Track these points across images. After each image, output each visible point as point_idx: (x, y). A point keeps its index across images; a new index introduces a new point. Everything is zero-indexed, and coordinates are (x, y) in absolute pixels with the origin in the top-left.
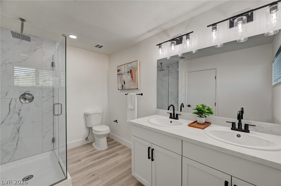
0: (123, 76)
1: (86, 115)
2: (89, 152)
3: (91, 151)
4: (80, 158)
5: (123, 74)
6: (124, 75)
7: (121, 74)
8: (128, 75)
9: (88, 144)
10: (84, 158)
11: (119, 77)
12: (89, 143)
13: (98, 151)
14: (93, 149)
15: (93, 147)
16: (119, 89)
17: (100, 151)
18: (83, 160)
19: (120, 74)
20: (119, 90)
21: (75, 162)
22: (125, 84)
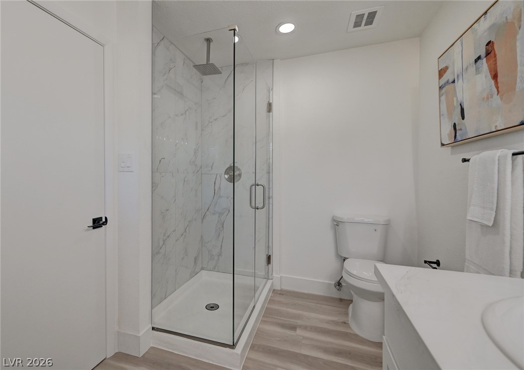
0: (459, 84)
1: (337, 224)
2: (328, 322)
3: (333, 321)
4: (299, 322)
5: (458, 76)
6: (460, 80)
7: (451, 80)
8: (478, 71)
9: (341, 300)
10: (305, 328)
11: (443, 98)
12: (344, 300)
13: (353, 332)
14: (342, 319)
15: (347, 314)
16: (443, 145)
17: (356, 335)
18: (299, 332)
19: (448, 82)
20: (444, 148)
21: (283, 326)
22: (463, 118)
